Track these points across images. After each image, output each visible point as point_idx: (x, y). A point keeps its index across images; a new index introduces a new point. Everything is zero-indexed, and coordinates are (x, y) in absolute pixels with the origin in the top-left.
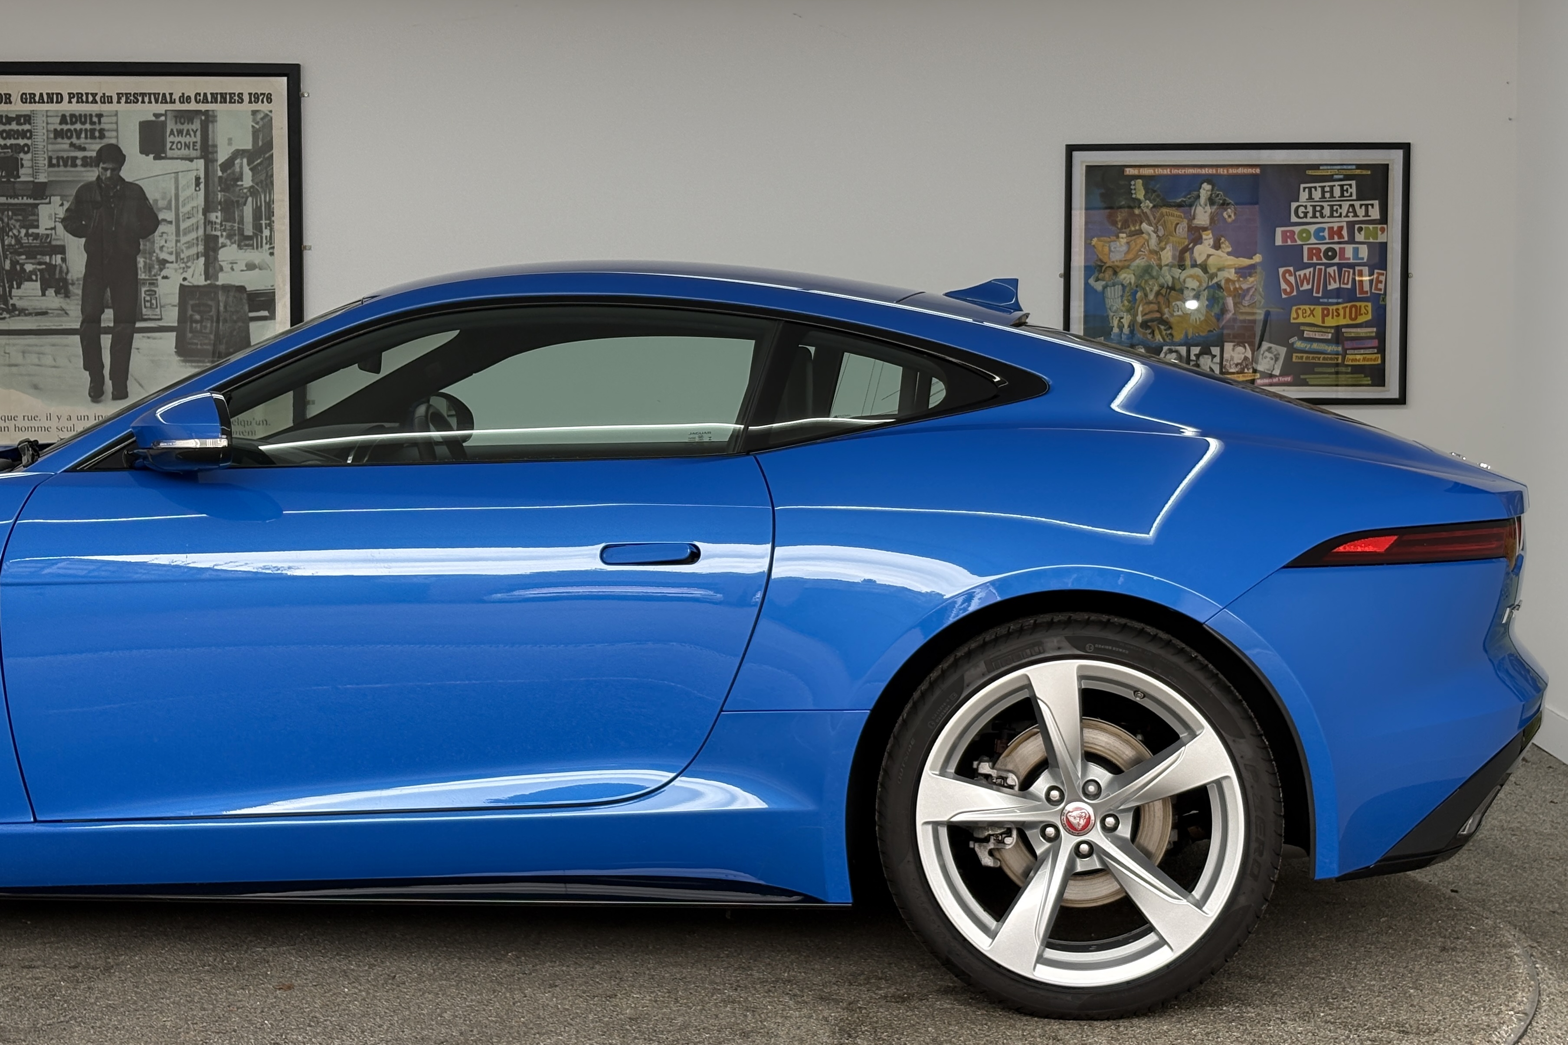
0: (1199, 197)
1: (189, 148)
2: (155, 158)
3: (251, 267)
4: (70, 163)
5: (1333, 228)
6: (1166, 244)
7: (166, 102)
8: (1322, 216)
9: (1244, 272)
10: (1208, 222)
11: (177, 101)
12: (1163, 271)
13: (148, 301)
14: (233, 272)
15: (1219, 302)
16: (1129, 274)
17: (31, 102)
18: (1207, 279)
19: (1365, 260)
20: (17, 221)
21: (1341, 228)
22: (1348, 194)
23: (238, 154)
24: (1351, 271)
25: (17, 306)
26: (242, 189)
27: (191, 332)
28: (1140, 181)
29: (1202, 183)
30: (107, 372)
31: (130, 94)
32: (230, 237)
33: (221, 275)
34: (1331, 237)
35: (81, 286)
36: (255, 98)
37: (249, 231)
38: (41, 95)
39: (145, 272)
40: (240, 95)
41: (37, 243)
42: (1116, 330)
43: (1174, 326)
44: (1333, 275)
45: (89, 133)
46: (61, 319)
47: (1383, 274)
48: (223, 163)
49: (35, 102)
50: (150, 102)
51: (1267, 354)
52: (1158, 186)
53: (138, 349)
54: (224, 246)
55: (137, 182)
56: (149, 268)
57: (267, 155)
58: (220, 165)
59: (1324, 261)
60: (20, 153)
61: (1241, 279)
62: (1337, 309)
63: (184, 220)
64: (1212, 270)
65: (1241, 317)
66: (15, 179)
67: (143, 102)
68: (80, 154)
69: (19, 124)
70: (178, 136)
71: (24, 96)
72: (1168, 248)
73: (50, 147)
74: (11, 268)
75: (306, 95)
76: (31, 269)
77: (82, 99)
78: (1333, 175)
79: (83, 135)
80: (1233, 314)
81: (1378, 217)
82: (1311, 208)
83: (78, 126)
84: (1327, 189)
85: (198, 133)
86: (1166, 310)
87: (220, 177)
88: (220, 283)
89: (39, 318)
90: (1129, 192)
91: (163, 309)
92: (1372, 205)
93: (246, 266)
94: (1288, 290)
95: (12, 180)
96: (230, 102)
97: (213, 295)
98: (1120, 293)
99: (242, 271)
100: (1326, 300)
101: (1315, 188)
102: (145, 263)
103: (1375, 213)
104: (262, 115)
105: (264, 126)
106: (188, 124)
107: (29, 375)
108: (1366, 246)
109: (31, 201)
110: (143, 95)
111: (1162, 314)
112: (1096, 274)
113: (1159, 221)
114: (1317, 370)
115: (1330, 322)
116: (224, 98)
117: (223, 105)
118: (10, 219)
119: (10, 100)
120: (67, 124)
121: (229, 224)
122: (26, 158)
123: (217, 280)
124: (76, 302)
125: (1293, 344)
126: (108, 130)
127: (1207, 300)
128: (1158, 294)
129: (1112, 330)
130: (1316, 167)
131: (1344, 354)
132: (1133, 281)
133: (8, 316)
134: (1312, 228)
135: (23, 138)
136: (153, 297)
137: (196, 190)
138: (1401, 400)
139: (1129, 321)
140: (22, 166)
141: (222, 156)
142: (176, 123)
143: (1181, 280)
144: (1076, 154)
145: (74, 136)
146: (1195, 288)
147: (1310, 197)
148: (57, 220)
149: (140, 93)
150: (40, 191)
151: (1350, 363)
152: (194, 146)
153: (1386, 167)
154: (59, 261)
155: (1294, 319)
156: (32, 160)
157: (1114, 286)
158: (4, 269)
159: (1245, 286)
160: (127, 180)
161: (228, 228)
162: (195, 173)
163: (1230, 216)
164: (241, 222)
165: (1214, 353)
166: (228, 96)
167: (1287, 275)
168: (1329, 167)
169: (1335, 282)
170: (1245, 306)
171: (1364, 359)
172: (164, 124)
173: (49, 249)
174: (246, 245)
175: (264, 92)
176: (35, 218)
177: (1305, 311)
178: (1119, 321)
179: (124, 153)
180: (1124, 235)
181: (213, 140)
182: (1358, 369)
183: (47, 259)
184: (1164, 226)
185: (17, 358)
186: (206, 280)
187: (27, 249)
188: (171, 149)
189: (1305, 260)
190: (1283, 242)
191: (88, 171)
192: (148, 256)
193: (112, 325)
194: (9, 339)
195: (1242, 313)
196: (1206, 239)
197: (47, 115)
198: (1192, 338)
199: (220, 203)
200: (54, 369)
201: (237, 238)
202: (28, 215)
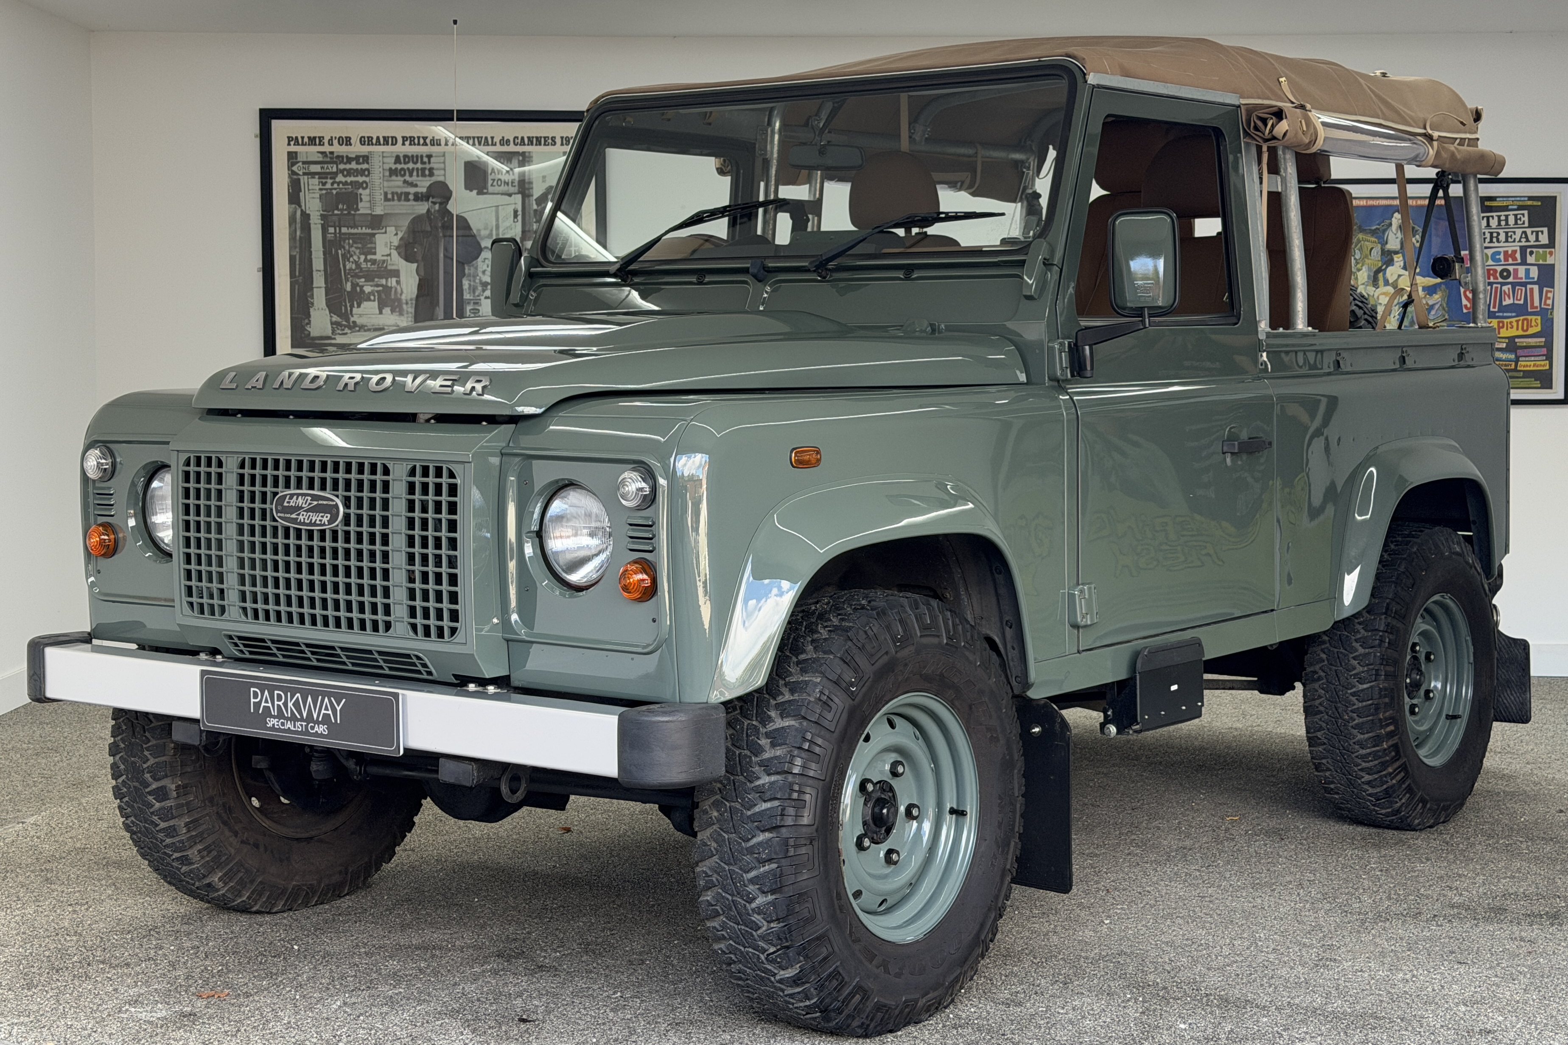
0: (1390, 225)
1: (508, 184)
2: (478, 194)
4: (403, 198)
5: (1507, 251)
6: (1362, 266)
7: (488, 145)
8: (1498, 241)
10: (1399, 247)
11: (498, 143)
17: (368, 144)
19: (1536, 280)
20: (357, 248)
21: (1515, 252)
22: (1522, 222)
23: (551, 189)
24: (1524, 289)
25: (358, 323)
29: (1394, 213)
34: (1506, 260)
35: (413, 304)
36: (566, 141)
38: (378, 138)
40: (553, 139)
41: (374, 267)
44: (1507, 291)
45: (420, 172)
47: (1550, 292)
48: (538, 198)
49: (372, 144)
50: (474, 144)
55: (462, 215)
56: (473, 289)
58: (536, 200)
59: (1500, 280)
60: (359, 189)
61: (1428, 296)
62: (1511, 323)
66: (355, 211)
68: (412, 190)
69: (358, 163)
70: (498, 174)
71: (363, 139)
72: (1364, 269)
73: (386, 184)
74: (352, 289)
76: (370, 291)
77: (414, 142)
78: (1508, 206)
81: (1547, 242)
82: (1489, 234)
83: (411, 165)
84: (1503, 218)
87: (535, 211)
92: (1542, 232)
94: (1469, 305)
95: (353, 212)
96: (545, 145)
100: (1501, 314)
101: (1493, 217)
102: (470, 285)
103: (1544, 239)
106: (507, 163)
108: (1536, 268)
109: (370, 231)
110: (468, 138)
113: (1356, 246)
115: (1505, 333)
116: (539, 141)
117: (538, 147)
118: (350, 246)
119: (350, 143)
120: (400, 163)
122: (364, 193)
124: (409, 319)
126: (437, 169)
130: (1493, 199)
131: (1517, 361)
133: (349, 331)
134: (1489, 252)
135: (362, 176)
137: (514, 220)
138: (1565, 401)
140: (361, 200)
141: (537, 192)
142: (497, 163)
143: (1376, 296)
145: (407, 174)
147: (1488, 225)
150: (377, 222)
151: (1522, 369)
152: (512, 183)
153: (1554, 199)
154: (394, 284)
156: (370, 195)
158: (345, 290)
159: (1431, 303)
160: (453, 213)
162: (513, 207)
163: (1418, 242)
166: (543, 140)
167: (1468, 293)
168: (1505, 199)
169: (1509, 298)
171: (1534, 365)
172: (486, 163)
173: (385, 273)
176: (373, 245)
179: (451, 188)
181: (529, 177)
182: (1528, 374)
183: (383, 281)
184: (1361, 249)
187: (366, 273)
188: (492, 185)
192: (472, 279)
196: (1397, 262)
197: (383, 155)
199: (535, 233)
202: (366, 244)
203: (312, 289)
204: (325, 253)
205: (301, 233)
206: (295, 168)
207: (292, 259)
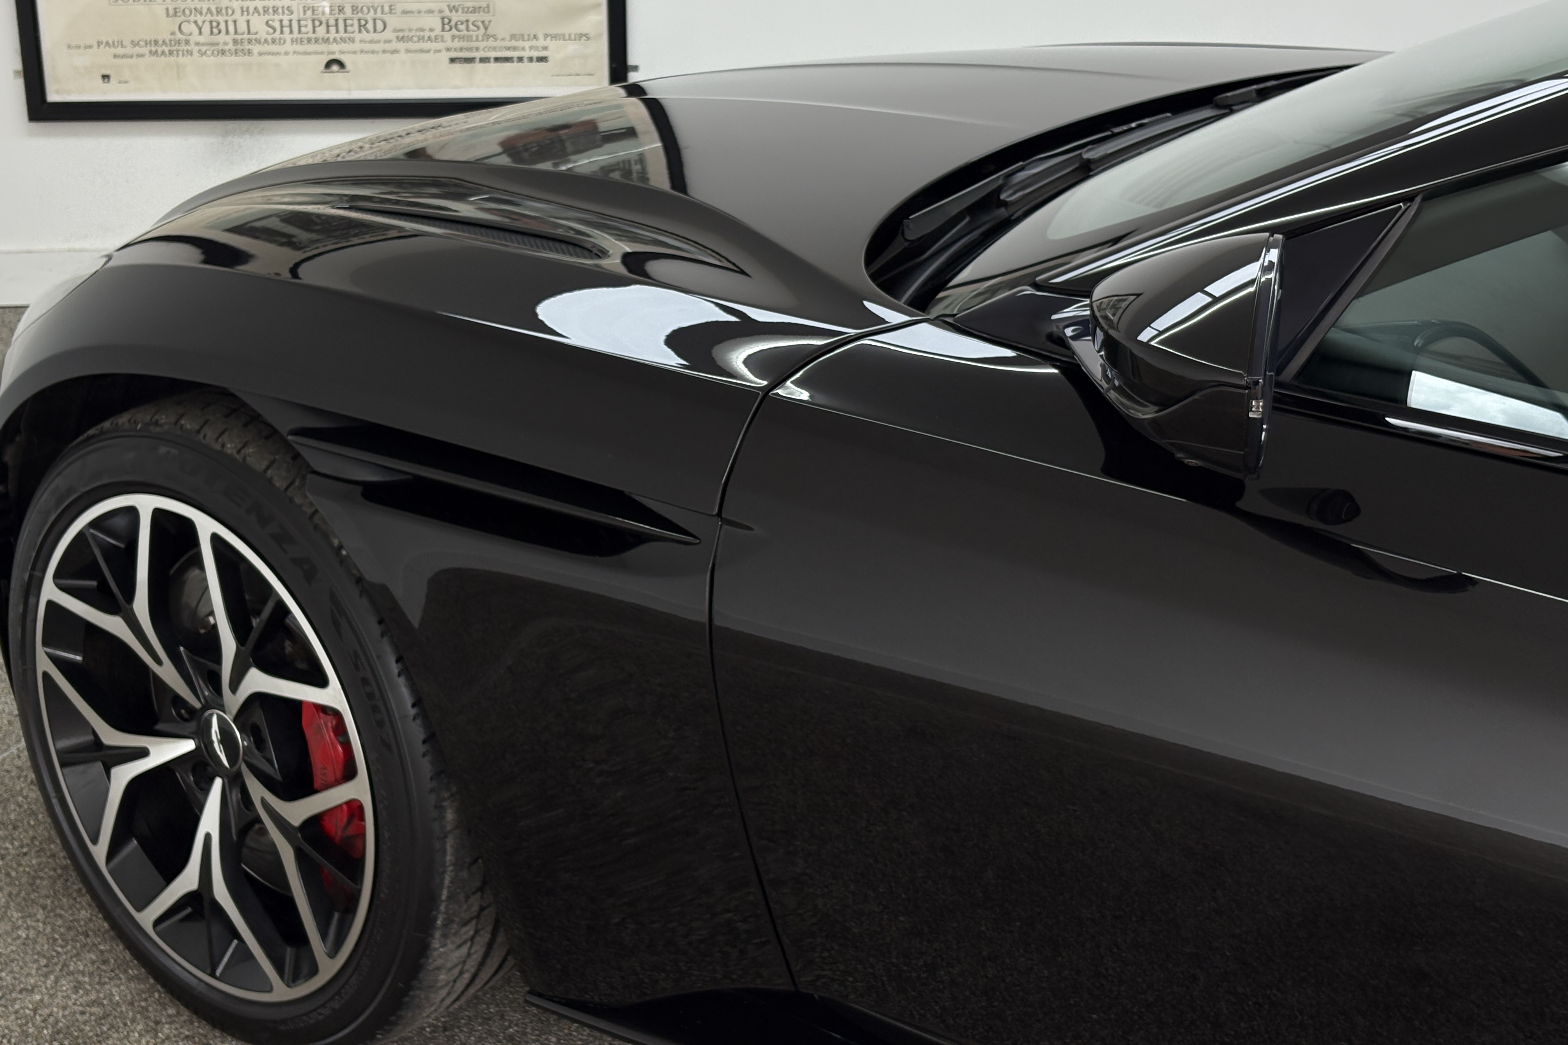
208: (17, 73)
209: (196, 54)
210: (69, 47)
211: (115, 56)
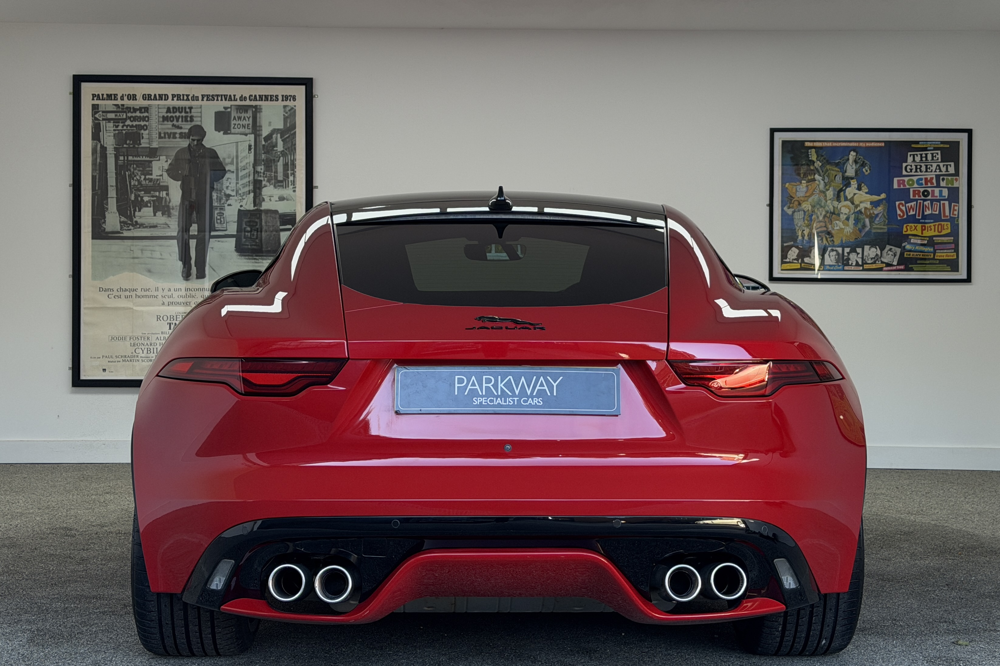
0: (848, 159)
1: (245, 128)
2: (224, 134)
3: (282, 199)
4: (172, 136)
5: (927, 178)
6: (829, 187)
7: (231, 100)
8: (921, 171)
9: (875, 204)
10: (854, 174)
11: (238, 99)
12: (827, 203)
13: (219, 219)
14: (271, 203)
15: (861, 221)
16: (808, 204)
17: (148, 100)
18: (854, 208)
19: (946, 197)
20: (139, 171)
22: (936, 159)
23: (274, 131)
24: (938, 203)
25: (139, 222)
26: (277, 152)
27: (244, 238)
28: (813, 150)
29: (851, 151)
30: (193, 262)
31: (210, 95)
32: (269, 181)
33: (263, 203)
34: (926, 184)
35: (178, 210)
36: (286, 98)
37: (280, 178)
38: (155, 95)
39: (217, 202)
40: (277, 96)
41: (151, 184)
42: (800, 238)
43: (834, 236)
44: (927, 205)
45: (184, 119)
46: (165, 230)
47: (957, 206)
48: (266, 137)
49: (151, 100)
50: (222, 100)
51: (889, 252)
52: (824, 153)
53: (212, 248)
54: (265, 186)
55: (213, 148)
56: (219, 199)
57: (292, 132)
58: (264, 138)
59: (923, 197)
60: (141, 130)
61: (874, 208)
62: (930, 226)
63: (241, 171)
64: (857, 202)
65: (874, 231)
66: (139, 145)
67: (217, 100)
68: (178, 131)
69: (141, 112)
70: (238, 120)
71: (145, 96)
72: (831, 189)
73: (160, 126)
74: (135, 199)
75: (316, 96)
76: (148, 200)
77: (180, 98)
78: (927, 148)
79: (180, 120)
80: (870, 229)
81: (954, 172)
82: (915, 167)
83: (177, 114)
84: (924, 155)
85: (251, 119)
86: (830, 226)
87: (264, 145)
88: (262, 208)
89: (152, 229)
90: (808, 156)
91: (228, 224)
92: (950, 165)
93: (279, 198)
94: (902, 215)
95: (137, 146)
96: (271, 100)
97: (258, 215)
98: (803, 216)
99: (276, 201)
100: (923, 221)
101: (917, 155)
103: (952, 170)
104: (290, 108)
105: (290, 115)
106: (245, 113)
107: (146, 264)
108: (946, 189)
109: (148, 159)
110: (218, 96)
111: (827, 228)
112: (788, 205)
113: (825, 174)
114: (918, 262)
115: (926, 233)
116: (266, 98)
117: (266, 102)
118: (135, 169)
119: (136, 98)
120: (170, 113)
121: (268, 173)
122: (145, 133)
123: (261, 207)
124: (175, 219)
125: (904, 246)
126: (196, 117)
127: (854, 220)
128: (825, 216)
129: (798, 238)
130: (917, 142)
131: (934, 253)
132: (810, 209)
133: (132, 228)
134: (915, 178)
135: (143, 121)
136: (222, 217)
137: (249, 153)
138: (968, 280)
139: (808, 232)
140: (143, 138)
141: (265, 132)
142: (237, 112)
144: (776, 134)
145: (175, 120)
146: (847, 213)
147: (914, 160)
148: (164, 170)
149: (216, 95)
150: (153, 153)
151: (938, 258)
152: (248, 126)
153: (958, 143)
154: (165, 195)
155: (905, 232)
156: (149, 134)
157: (799, 211)
158: (130, 200)
159: (876, 212)
160: (207, 146)
161: (268, 175)
162: (248, 143)
163: (867, 171)
164: (276, 172)
165: (858, 251)
166: (269, 97)
167: (901, 206)
168: (925, 143)
169: (929, 210)
170: (876, 224)
171: (947, 256)
172: (230, 113)
173: (158, 188)
174: (279, 186)
175: (291, 94)
176: (150, 169)
177: (911, 227)
178: (802, 232)
179: (205, 130)
180: (805, 182)
181: (260, 122)
182: (942, 262)
183: (157, 194)
184: (828, 176)
185: (138, 253)
186: (254, 207)
187: (145, 188)
188: (234, 128)
189: (911, 197)
190: (898, 186)
191: (183, 141)
192: (219, 192)
193: (196, 233)
194: (133, 242)
195: (875, 228)
196: (853, 185)
197: (159, 107)
198: (846, 242)
199: (263, 160)
200: (160, 261)
201: (273, 181)
202: (146, 168)
203: (107, 198)
204: (116, 174)
205: (100, 160)
206: (97, 116)
207: (94, 178)
208: (70, 368)
209: (140, 361)
210: (91, 357)
211: (109, 362)
